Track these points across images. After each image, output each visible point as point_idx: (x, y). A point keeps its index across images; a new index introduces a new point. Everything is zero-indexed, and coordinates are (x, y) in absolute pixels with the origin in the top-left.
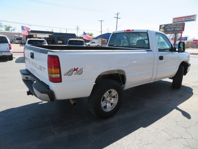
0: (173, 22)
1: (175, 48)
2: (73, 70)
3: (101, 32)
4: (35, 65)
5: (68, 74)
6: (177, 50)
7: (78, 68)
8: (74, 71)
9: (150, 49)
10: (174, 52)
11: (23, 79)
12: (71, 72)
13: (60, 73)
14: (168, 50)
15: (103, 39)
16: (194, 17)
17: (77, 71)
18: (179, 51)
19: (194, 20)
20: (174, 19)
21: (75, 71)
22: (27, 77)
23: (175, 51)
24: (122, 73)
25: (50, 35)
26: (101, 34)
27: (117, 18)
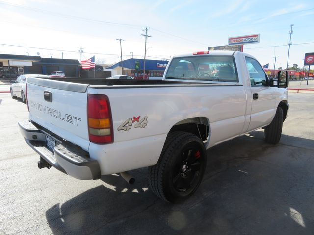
0: (229, 44)
1: (272, 81)
2: (133, 119)
3: (121, 57)
4: (56, 114)
5: (125, 128)
6: (275, 83)
7: (139, 117)
8: (133, 122)
9: (240, 83)
10: (270, 87)
11: (25, 139)
12: (130, 124)
13: (111, 127)
14: (261, 84)
15: (125, 69)
16: (256, 37)
17: (138, 121)
18: (278, 86)
19: (257, 41)
20: (230, 39)
21: (136, 122)
22: (36, 136)
23: (272, 85)
24: (202, 123)
25: (34, 61)
26: (121, 61)
27: (146, 36)
